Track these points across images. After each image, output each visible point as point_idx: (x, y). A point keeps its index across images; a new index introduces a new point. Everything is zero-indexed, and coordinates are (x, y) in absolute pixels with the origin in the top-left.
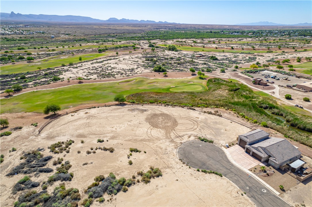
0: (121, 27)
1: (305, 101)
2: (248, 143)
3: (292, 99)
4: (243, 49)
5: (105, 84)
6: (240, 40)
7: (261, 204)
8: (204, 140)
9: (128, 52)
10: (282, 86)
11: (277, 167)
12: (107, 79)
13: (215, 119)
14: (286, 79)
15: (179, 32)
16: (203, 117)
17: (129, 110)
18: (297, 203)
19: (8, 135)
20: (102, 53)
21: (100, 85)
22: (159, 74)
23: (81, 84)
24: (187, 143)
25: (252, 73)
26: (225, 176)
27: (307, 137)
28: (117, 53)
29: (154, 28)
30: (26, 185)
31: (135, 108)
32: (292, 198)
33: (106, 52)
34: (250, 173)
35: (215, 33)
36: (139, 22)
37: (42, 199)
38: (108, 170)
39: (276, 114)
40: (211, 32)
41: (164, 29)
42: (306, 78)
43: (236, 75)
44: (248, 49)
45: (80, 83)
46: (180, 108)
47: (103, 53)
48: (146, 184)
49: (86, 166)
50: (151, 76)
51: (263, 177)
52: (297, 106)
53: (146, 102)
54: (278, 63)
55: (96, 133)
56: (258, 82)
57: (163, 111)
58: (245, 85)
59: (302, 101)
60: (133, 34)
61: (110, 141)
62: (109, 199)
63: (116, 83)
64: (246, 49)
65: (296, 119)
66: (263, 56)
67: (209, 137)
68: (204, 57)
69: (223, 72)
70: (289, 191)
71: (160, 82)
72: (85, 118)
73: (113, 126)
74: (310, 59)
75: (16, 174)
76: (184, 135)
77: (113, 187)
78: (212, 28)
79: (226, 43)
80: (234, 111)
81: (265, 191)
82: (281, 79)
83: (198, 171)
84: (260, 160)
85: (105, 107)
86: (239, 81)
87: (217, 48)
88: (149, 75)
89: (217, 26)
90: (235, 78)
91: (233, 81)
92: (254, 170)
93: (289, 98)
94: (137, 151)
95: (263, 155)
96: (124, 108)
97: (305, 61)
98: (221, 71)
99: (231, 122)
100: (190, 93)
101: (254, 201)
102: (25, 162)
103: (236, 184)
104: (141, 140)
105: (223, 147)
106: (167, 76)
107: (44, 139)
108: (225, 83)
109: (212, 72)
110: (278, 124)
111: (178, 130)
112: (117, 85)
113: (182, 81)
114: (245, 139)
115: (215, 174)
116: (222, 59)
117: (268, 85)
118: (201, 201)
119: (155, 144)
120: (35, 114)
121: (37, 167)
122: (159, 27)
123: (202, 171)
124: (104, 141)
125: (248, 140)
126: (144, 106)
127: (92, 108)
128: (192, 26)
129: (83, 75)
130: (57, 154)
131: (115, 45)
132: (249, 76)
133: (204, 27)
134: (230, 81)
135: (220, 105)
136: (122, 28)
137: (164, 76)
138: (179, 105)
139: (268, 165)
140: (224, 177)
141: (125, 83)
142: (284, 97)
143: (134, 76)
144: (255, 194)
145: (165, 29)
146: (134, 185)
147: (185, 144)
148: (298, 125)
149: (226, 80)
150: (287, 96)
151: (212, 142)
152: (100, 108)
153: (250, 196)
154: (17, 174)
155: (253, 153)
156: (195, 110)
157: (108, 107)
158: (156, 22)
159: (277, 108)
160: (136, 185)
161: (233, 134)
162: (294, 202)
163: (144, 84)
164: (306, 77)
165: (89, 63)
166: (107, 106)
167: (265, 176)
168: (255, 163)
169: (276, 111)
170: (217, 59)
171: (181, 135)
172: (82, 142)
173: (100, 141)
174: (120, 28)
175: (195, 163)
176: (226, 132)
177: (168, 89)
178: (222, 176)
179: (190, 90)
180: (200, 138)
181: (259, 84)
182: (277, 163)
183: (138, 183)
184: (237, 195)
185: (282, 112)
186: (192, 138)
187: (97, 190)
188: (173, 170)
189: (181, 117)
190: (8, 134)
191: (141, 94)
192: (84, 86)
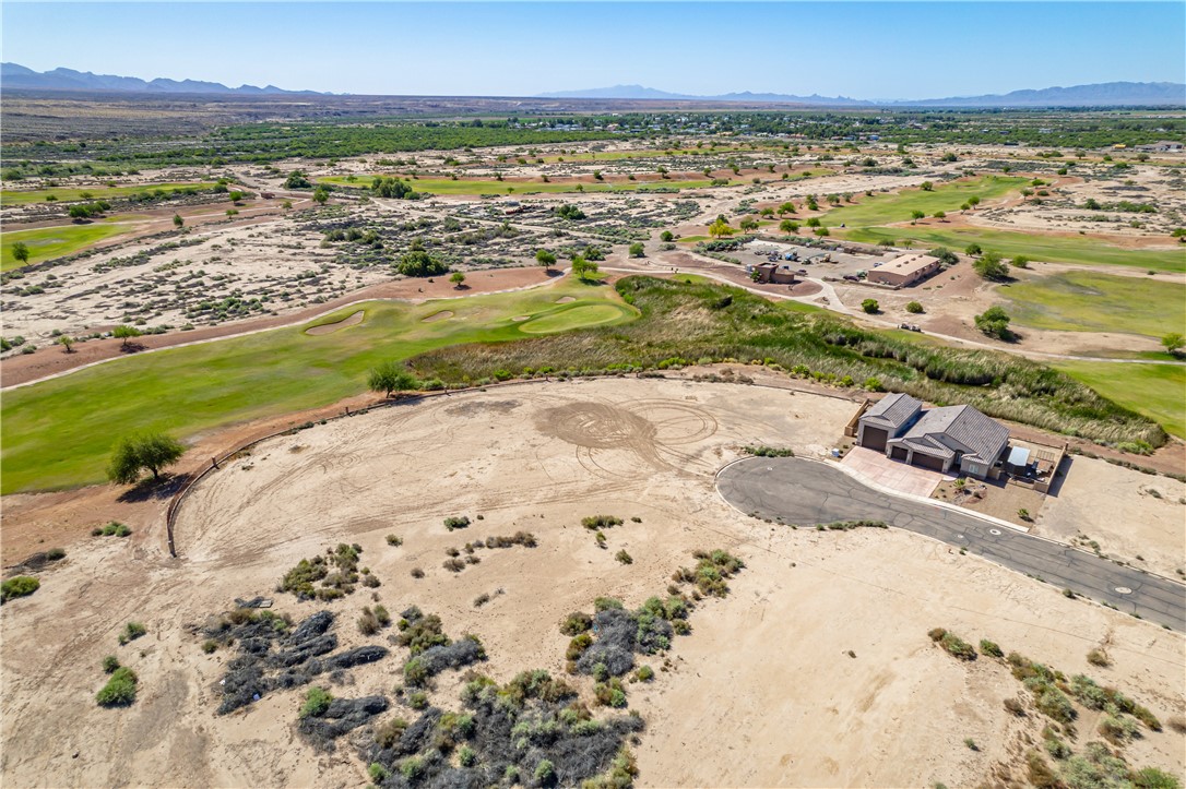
0: (76, 106)
1: (912, 311)
2: (892, 433)
3: (881, 313)
4: (632, 178)
5: (250, 340)
6: (598, 149)
7: (1010, 559)
8: (768, 453)
9: (222, 214)
10: (834, 280)
11: (984, 473)
12: (238, 321)
13: (741, 392)
14: (827, 261)
15: (354, 125)
16: (704, 393)
17: (450, 412)
18: (1071, 538)
19: (30, 593)
20: (90, 222)
21: (233, 348)
22: (431, 281)
23: (140, 353)
24: (728, 469)
25: (723, 249)
26: (892, 524)
27: (984, 396)
28: (179, 222)
29: (240, 114)
30: (340, 717)
31: (468, 402)
32: (1055, 530)
33: (112, 221)
34: (939, 503)
35: (493, 126)
36: (150, 85)
37: (455, 731)
38: (578, 594)
39: (876, 356)
40: (479, 124)
41: (282, 115)
42: (871, 254)
43: (686, 262)
44: (648, 177)
45: (129, 348)
46: (614, 380)
47: (97, 223)
48: (723, 597)
49: (485, 606)
50: (406, 293)
51: (973, 505)
52: (907, 328)
53: (488, 379)
54: (768, 216)
55: (411, 505)
56: (767, 276)
57: (571, 396)
58: (737, 288)
59: (906, 312)
60: (162, 139)
61: (490, 516)
62: (661, 663)
63: (293, 331)
64: (641, 177)
65: (932, 358)
66: (713, 197)
67: (770, 442)
68: (534, 214)
69: (639, 256)
70: (1039, 519)
71: (464, 307)
72: (310, 466)
73: (451, 472)
74: (838, 201)
75: (257, 696)
76: (700, 451)
77: (648, 631)
78: (469, 110)
79: (561, 160)
80: (771, 362)
81: (998, 533)
82: (813, 260)
83: (822, 529)
84: (939, 470)
85: (347, 419)
86: (711, 279)
87: (546, 181)
88: (399, 290)
89: (482, 103)
90: (690, 269)
91: (693, 281)
92: (941, 493)
93: (872, 309)
94: (612, 523)
95: (946, 454)
96: (425, 408)
97: (828, 207)
98: (632, 252)
99: (792, 394)
100: (598, 330)
101: (995, 560)
102: (240, 655)
103: (931, 535)
104: (589, 491)
105: (826, 460)
106: (466, 288)
107: (221, 566)
108: (674, 287)
109: (604, 259)
110: (905, 379)
111: (672, 442)
112: (301, 338)
113: (536, 297)
114: (882, 423)
115: (867, 526)
116: (596, 214)
117: (799, 282)
118: (893, 594)
119: (645, 493)
120: (40, 496)
121: (311, 657)
122: (256, 107)
123: (832, 528)
124: (470, 520)
125: (892, 425)
126: (489, 391)
127: (302, 428)
128: (390, 101)
129: (107, 318)
130: (335, 601)
131: (121, 186)
132: (725, 260)
133: (436, 106)
134: (684, 281)
135: (720, 352)
136: (82, 110)
137: (455, 288)
138: (603, 371)
139: (963, 475)
140: (891, 528)
141: (329, 328)
142: (862, 308)
143: (341, 298)
144: (984, 544)
145: (288, 117)
146: (695, 611)
147: (725, 473)
148: (946, 374)
149: (667, 278)
150: (868, 305)
151: (788, 453)
152: (331, 425)
153: (977, 551)
154: (261, 696)
155: (916, 454)
156: (662, 377)
157: (358, 416)
158: (230, 86)
159: (871, 339)
160: (698, 608)
161: (823, 422)
162: (1064, 537)
163: (409, 323)
164: (869, 250)
165: (84, 267)
166: (357, 412)
167: (975, 502)
168: (934, 479)
169: (872, 346)
170: (581, 216)
171: (691, 453)
172: (394, 542)
173: (456, 524)
174: (71, 112)
175: (798, 515)
176: (798, 420)
177: (514, 327)
178: (886, 528)
179: (588, 320)
180: (749, 451)
181: (772, 281)
182: (985, 462)
183: (700, 603)
184: (953, 557)
185: (888, 348)
186: (728, 455)
187: (609, 652)
188: (758, 544)
189: (641, 404)
190: (29, 589)
191: (437, 356)
192: (161, 358)
